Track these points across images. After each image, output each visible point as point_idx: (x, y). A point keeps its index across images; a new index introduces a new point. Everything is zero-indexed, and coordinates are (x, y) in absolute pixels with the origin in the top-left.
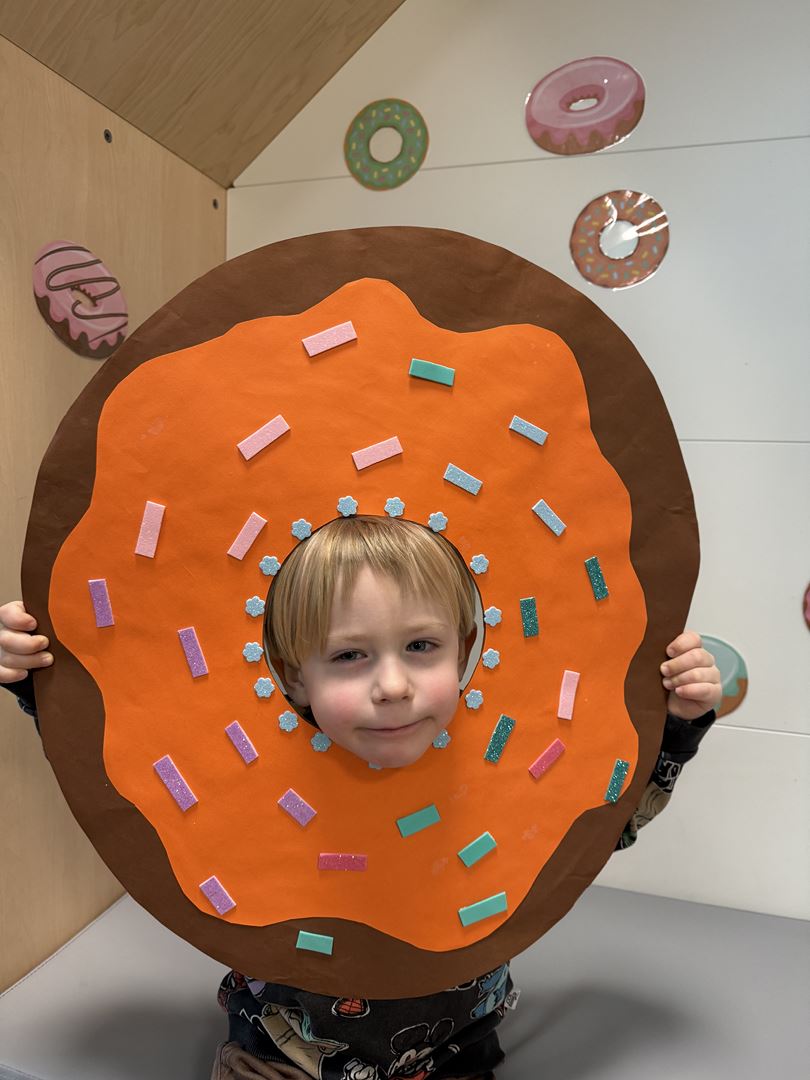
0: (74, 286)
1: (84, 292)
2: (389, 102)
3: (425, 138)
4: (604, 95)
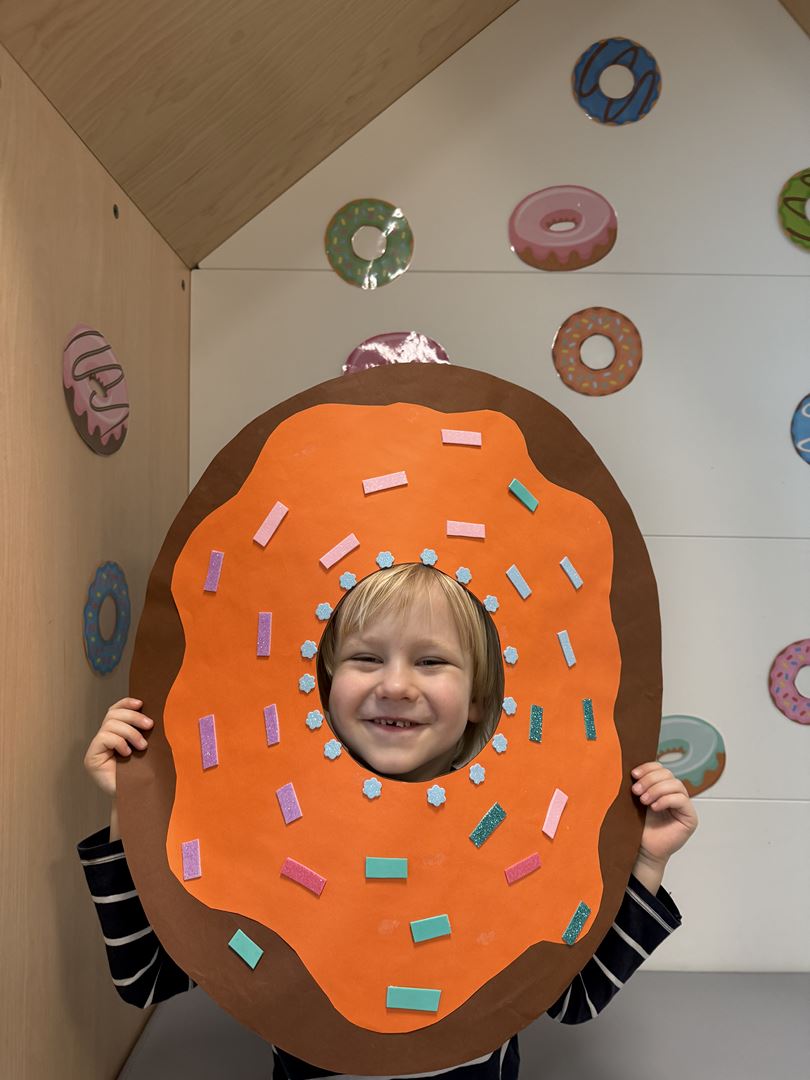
0: (91, 375)
1: (98, 381)
2: (372, 202)
3: (410, 240)
4: (581, 220)
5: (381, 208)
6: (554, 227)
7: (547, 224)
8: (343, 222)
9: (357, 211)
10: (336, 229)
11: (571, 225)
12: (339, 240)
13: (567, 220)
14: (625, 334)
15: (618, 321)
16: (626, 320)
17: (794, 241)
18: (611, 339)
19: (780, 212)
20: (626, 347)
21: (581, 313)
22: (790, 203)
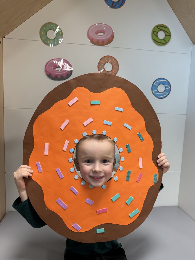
2: (52, 23)
3: (62, 35)
4: (105, 33)
5: (54, 25)
6: (98, 34)
7: (97, 33)
8: (44, 28)
9: (48, 25)
10: (42, 30)
11: (103, 34)
12: (43, 33)
13: (102, 33)
14: (115, 63)
15: (113, 60)
16: (115, 59)
17: (155, 42)
18: (111, 64)
19: (152, 35)
20: (115, 66)
21: (104, 57)
22: (154, 33)
